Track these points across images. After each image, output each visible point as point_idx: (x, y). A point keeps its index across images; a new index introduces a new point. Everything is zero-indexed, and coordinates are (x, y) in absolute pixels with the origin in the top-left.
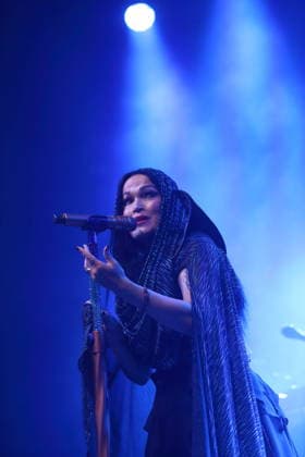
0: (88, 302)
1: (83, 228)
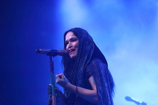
0: (50, 85)
1: (48, 55)
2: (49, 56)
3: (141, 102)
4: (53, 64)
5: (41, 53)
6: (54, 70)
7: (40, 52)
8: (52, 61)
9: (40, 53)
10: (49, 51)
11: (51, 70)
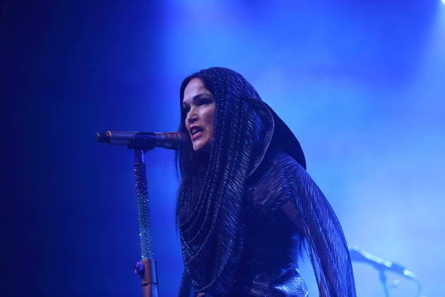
2: (133, 151)
3: (388, 264)
4: (144, 172)
5: (112, 141)
6: (147, 188)
7: (108, 139)
8: (141, 162)
9: (109, 143)
10: (132, 135)
11: (139, 187)
